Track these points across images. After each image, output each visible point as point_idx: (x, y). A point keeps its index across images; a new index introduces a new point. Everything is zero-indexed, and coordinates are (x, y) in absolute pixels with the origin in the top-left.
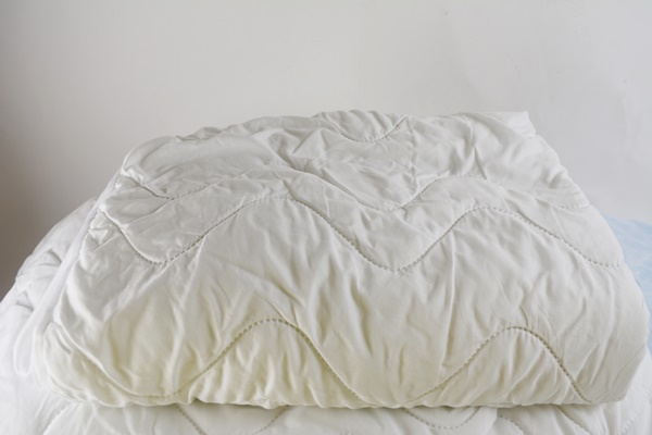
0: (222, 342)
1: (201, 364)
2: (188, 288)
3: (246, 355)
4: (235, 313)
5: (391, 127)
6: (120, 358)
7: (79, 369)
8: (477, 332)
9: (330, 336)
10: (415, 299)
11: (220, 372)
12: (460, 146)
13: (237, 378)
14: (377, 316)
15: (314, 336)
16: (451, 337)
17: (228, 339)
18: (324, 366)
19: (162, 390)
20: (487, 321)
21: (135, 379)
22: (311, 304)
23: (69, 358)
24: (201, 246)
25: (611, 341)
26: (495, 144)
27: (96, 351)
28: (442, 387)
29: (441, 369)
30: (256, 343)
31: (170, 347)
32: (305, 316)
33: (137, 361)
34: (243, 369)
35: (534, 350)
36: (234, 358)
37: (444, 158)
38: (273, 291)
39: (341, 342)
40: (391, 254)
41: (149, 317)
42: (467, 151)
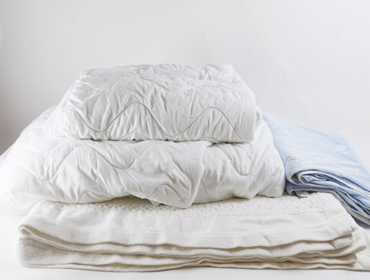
0: (121, 108)
1: (114, 116)
2: (111, 93)
3: (128, 113)
4: (125, 100)
5: (179, 68)
6: (88, 114)
7: (76, 116)
8: (200, 108)
9: (154, 107)
10: (180, 99)
11: (120, 119)
12: (203, 72)
13: (125, 121)
14: (169, 103)
15: (149, 108)
16: (192, 109)
17: (123, 108)
18: (152, 117)
19: (100, 128)
20: (203, 105)
21: (93, 120)
22: (148, 98)
23: (73, 113)
24: (114, 86)
25: (244, 114)
26: (217, 71)
27: (82, 110)
28: (190, 126)
29: (189, 119)
30: (132, 108)
31: (105, 109)
32: (147, 101)
33: (94, 114)
34: (127, 118)
35: (219, 115)
36: (124, 114)
37: (197, 76)
38: (137, 95)
39: (158, 110)
40: (174, 89)
41: (99, 101)
42: (206, 73)
